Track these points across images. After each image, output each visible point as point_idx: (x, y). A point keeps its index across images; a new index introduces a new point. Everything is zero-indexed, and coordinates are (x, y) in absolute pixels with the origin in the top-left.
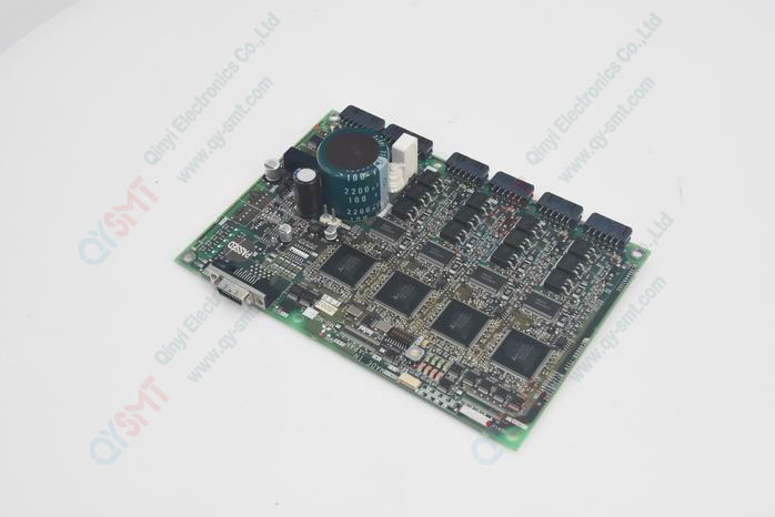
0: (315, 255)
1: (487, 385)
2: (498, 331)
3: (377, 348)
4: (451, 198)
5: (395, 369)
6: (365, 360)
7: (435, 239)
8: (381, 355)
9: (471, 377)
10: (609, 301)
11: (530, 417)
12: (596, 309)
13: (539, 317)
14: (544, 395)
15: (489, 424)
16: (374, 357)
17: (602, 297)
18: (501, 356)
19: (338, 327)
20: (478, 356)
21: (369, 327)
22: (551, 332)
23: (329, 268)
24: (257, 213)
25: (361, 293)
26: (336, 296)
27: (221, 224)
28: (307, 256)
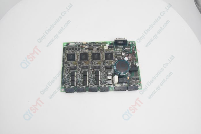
0: (116, 55)
1: (73, 49)
2: (77, 59)
5: (88, 44)
6: (93, 43)
7: (99, 71)
8: (92, 45)
9: (76, 49)
10: (63, 76)
11: (64, 48)
12: (64, 73)
13: (72, 66)
14: (64, 53)
15: (69, 44)
18: (74, 55)
19: (101, 45)
20: (77, 53)
21: (97, 48)
22: (69, 64)
23: (111, 54)
24: (132, 57)
25: (103, 53)
26: (106, 50)
27: (135, 51)
28: (117, 54)
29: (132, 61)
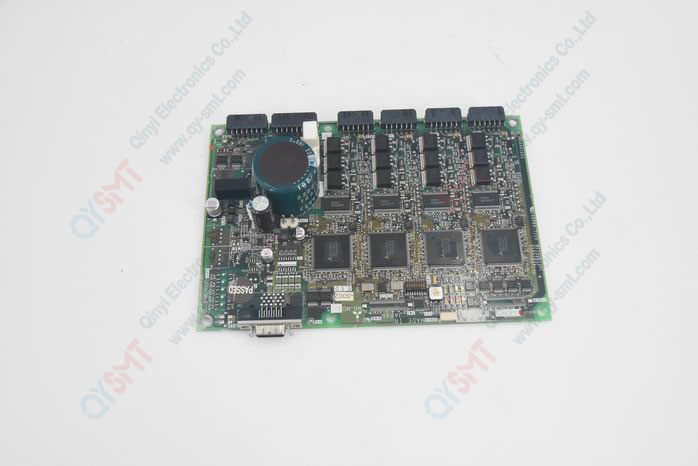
0: (301, 258)
1: (498, 285)
2: (473, 238)
3: (405, 305)
4: (360, 151)
5: (430, 314)
6: (405, 320)
7: (376, 191)
8: (412, 308)
10: (522, 168)
11: (542, 292)
12: (520, 181)
13: (491, 210)
14: (537, 268)
15: (521, 312)
16: (409, 313)
17: (517, 169)
19: (365, 306)
20: (475, 267)
21: (386, 292)
22: (506, 217)
23: (321, 262)
24: (228, 250)
25: (359, 268)
26: (343, 282)
27: (207, 276)
28: (295, 263)
29: (233, 229)
